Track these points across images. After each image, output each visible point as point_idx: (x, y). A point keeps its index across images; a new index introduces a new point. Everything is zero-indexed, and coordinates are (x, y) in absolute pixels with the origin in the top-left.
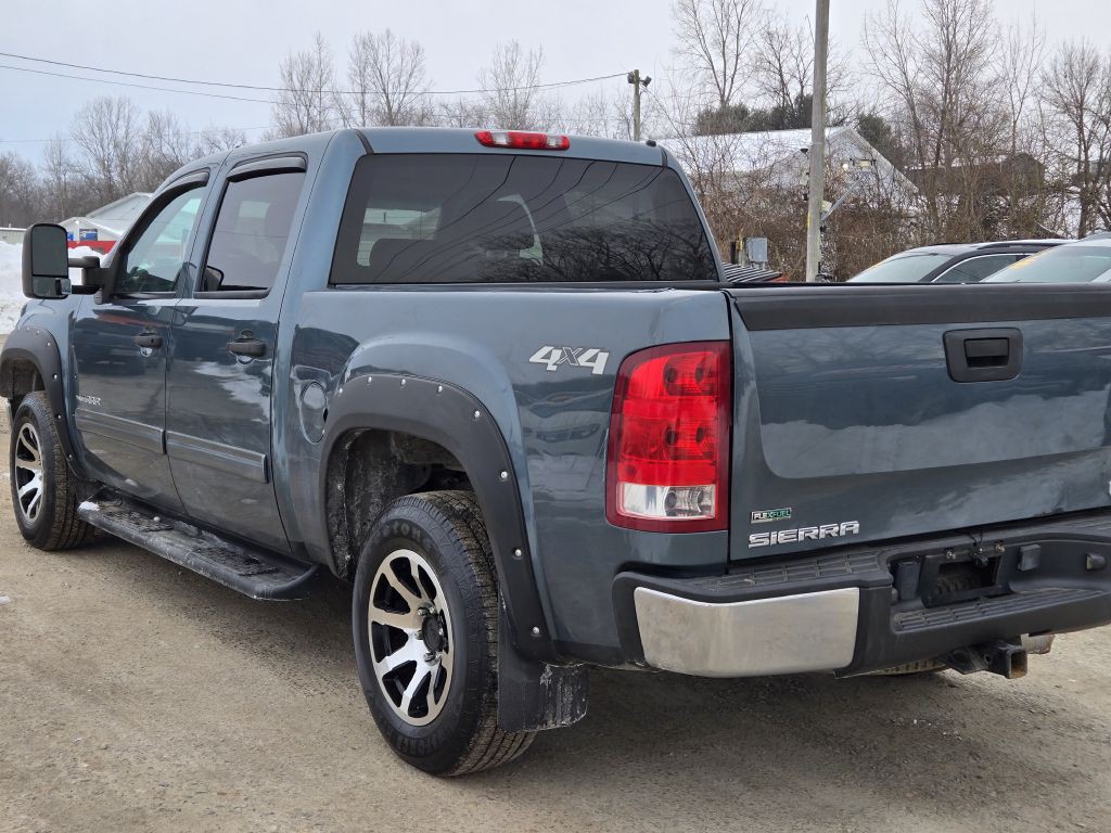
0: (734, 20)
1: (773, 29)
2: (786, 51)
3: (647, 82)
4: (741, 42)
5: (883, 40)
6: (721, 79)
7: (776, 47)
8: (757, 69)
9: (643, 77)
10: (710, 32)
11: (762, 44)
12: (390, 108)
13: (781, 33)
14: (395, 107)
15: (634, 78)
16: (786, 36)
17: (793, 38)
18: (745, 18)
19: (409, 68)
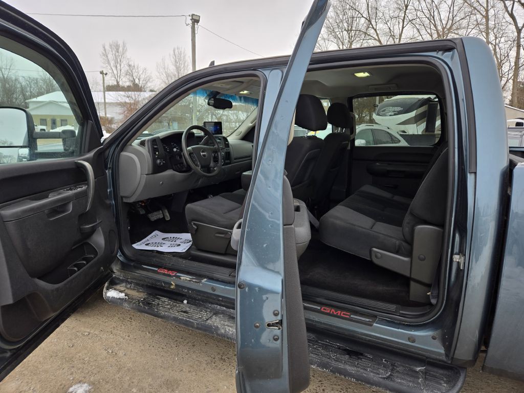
0: (119, 60)
1: (130, 64)
2: (134, 70)
3: (106, 74)
4: (122, 67)
5: (161, 70)
6: (116, 76)
7: (131, 69)
8: (126, 74)
9: (105, 72)
10: (112, 63)
11: (127, 68)
12: (4, 77)
13: (133, 65)
14: (5, 76)
15: (102, 73)
16: (134, 66)
17: (136, 67)
18: (122, 60)
19: (10, 64)
